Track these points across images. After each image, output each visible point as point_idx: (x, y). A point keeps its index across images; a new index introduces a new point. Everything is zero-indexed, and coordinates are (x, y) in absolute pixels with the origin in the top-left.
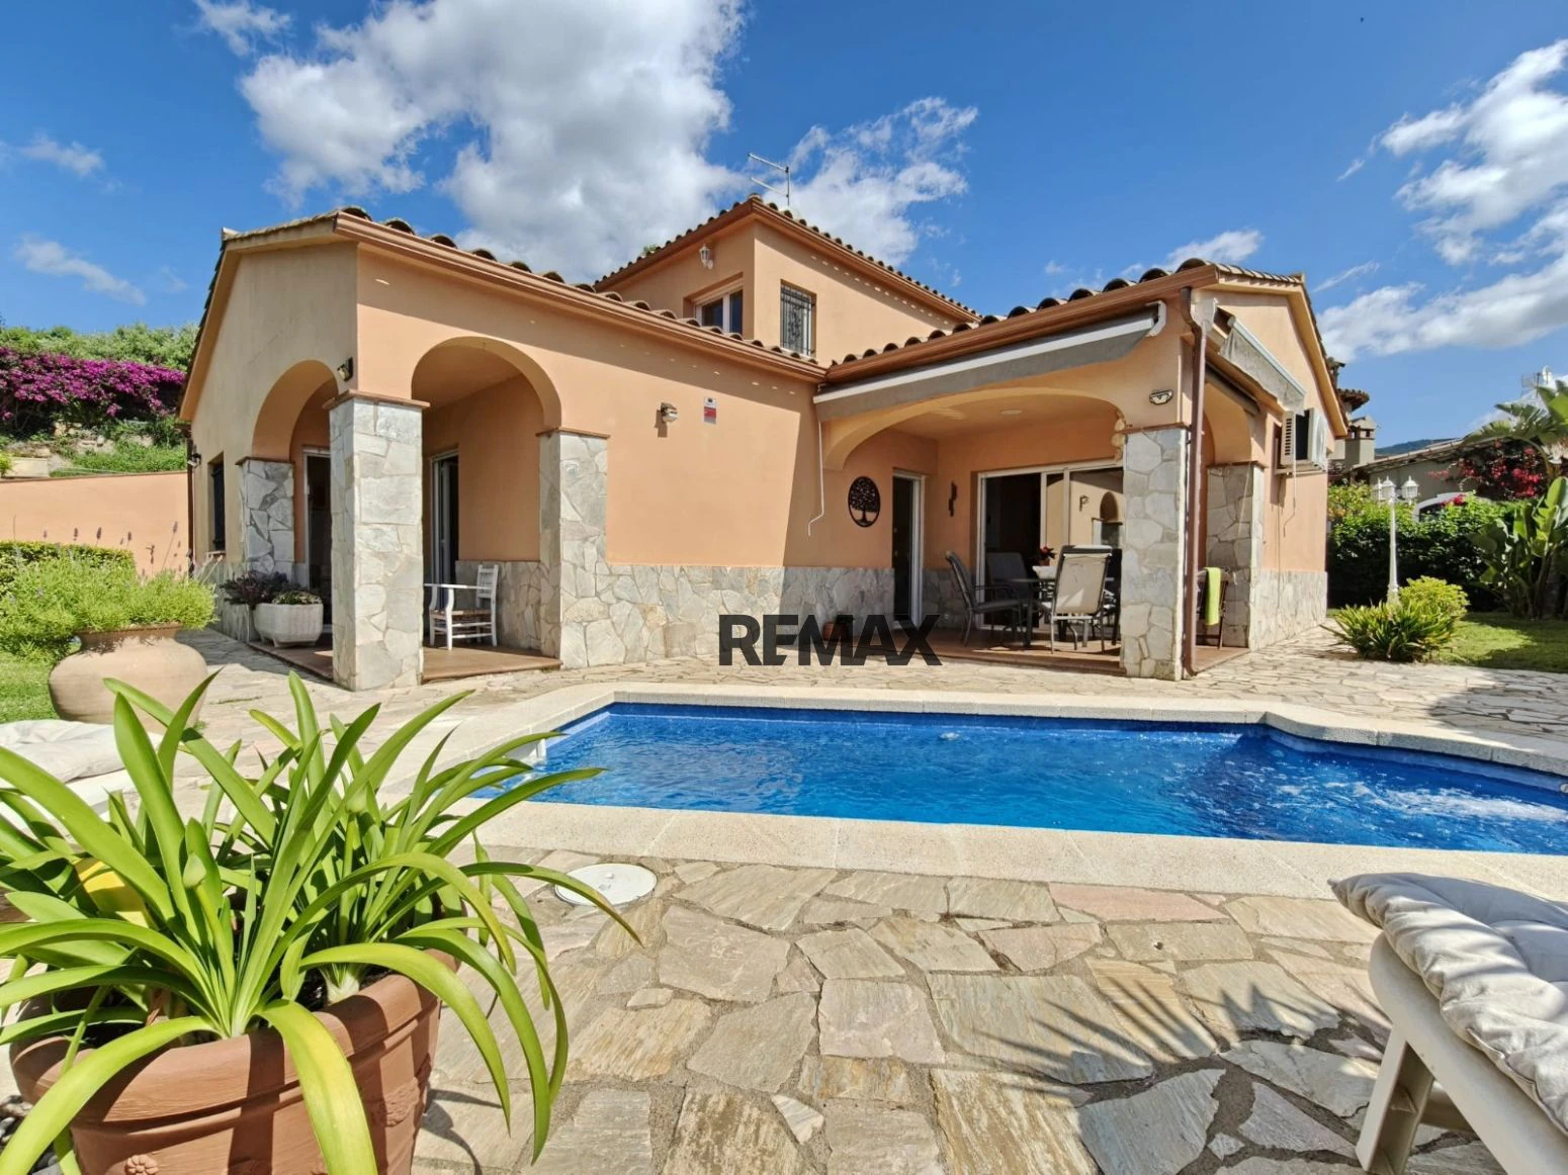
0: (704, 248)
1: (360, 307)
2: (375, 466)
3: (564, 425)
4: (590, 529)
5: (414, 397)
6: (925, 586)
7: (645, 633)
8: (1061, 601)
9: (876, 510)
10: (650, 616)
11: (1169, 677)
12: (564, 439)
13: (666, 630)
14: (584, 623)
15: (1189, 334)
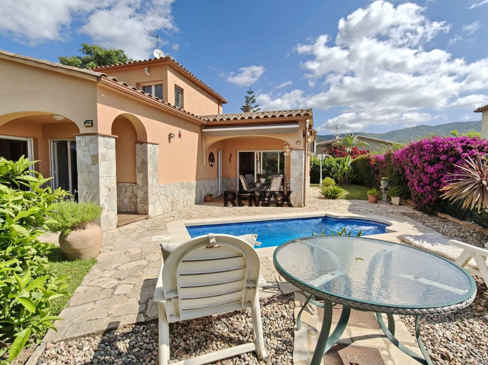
0: (146, 68)
1: (98, 104)
2: (104, 157)
3: (149, 140)
4: (155, 173)
5: (112, 134)
6: (222, 183)
7: (167, 204)
8: (272, 188)
9: (214, 162)
10: (168, 199)
11: (301, 207)
12: (149, 145)
13: (172, 202)
14: (154, 203)
15: (304, 129)
